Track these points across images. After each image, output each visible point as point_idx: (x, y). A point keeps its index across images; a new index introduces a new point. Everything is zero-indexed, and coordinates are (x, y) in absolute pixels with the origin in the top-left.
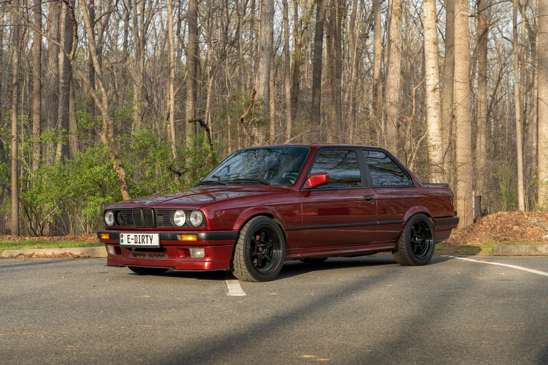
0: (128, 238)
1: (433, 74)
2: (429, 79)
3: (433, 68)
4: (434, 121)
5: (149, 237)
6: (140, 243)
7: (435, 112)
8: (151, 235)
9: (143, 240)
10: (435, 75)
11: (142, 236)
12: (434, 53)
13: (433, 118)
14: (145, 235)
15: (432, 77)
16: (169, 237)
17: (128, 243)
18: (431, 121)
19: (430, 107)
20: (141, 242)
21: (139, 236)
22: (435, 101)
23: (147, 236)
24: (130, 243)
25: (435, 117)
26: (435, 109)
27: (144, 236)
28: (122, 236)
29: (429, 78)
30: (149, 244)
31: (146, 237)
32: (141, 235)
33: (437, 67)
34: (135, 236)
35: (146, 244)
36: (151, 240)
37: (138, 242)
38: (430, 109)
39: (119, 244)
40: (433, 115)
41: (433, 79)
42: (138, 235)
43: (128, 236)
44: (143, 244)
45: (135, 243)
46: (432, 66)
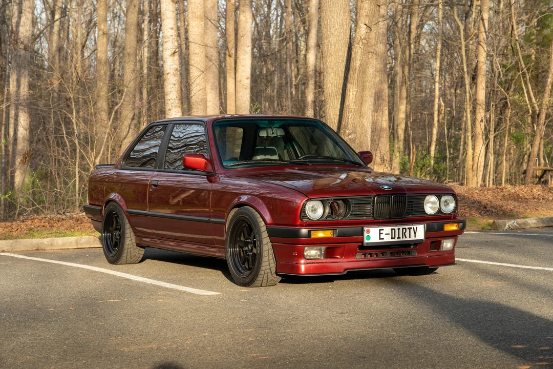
0: (380, 234)
1: (172, 36)
2: (166, 42)
3: (172, 29)
4: (173, 89)
5: (412, 230)
6: (399, 238)
7: (175, 79)
8: (415, 227)
9: (404, 234)
10: (174, 37)
11: (403, 229)
12: (173, 12)
13: (172, 85)
14: (407, 227)
15: (171, 39)
16: (436, 228)
17: (380, 239)
18: (171, 90)
19: (168, 73)
20: (401, 236)
21: (399, 229)
22: (174, 66)
23: (410, 229)
24: (383, 239)
25: (175, 85)
26: (175, 75)
27: (405, 229)
28: (368, 232)
29: (167, 40)
30: (413, 238)
31: (408, 230)
32: (401, 228)
33: (175, 28)
34: (392, 229)
35: (408, 239)
36: (415, 233)
37: (397, 236)
38: (169, 75)
39: (363, 242)
40: (172, 82)
41: (172, 41)
42: (396, 228)
43: (380, 230)
44: (404, 239)
45: (392, 238)
46: (171, 26)
